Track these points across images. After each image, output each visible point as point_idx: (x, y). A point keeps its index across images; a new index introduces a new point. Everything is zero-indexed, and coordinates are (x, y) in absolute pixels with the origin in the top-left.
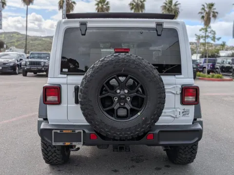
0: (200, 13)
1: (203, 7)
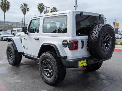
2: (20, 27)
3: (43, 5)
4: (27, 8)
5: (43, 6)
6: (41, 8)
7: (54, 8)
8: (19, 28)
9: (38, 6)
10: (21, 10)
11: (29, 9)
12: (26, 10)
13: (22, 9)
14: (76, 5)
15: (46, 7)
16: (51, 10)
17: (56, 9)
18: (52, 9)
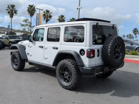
0: (7, 9)
1: (8, 6)
2: (6, 33)
3: (34, 6)
4: (15, 10)
5: (34, 8)
6: (31, 10)
7: (47, 10)
8: (4, 33)
9: (28, 7)
10: (7, 12)
11: (17, 11)
12: (13, 12)
13: (9, 11)
14: (79, 7)
15: (40, 9)
16: (43, 13)
17: (49, 11)
18: (45, 12)
